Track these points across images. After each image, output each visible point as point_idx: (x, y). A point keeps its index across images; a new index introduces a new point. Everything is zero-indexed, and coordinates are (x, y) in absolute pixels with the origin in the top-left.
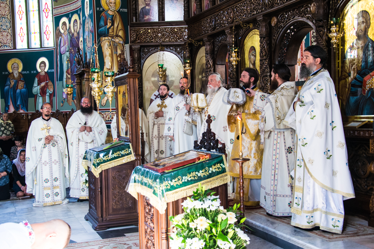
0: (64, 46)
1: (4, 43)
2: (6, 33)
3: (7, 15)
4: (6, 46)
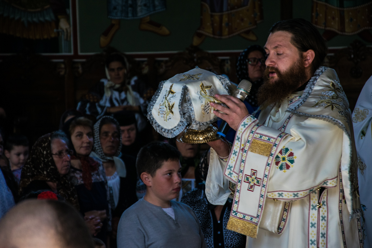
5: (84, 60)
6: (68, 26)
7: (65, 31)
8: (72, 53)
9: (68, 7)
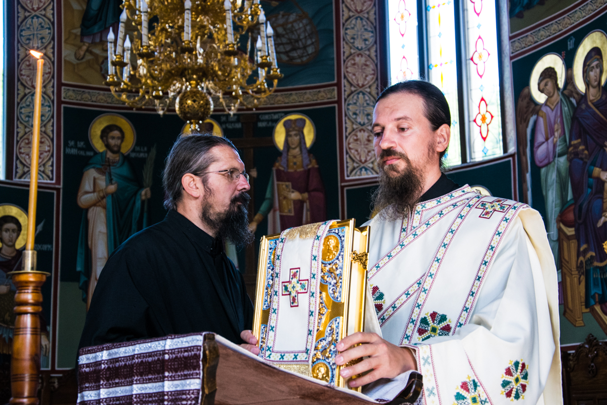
0: (547, 139)
1: (361, 161)
2: (366, 134)
3: (370, 87)
4: (366, 169)
5: (61, 375)
6: (47, 342)
7: (44, 347)
8: (50, 369)
9: (49, 325)
